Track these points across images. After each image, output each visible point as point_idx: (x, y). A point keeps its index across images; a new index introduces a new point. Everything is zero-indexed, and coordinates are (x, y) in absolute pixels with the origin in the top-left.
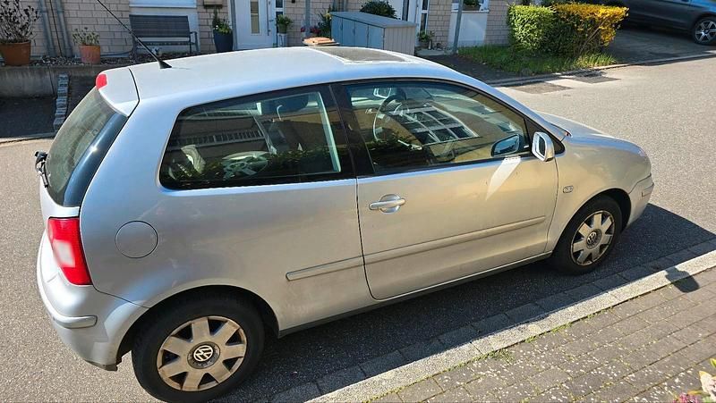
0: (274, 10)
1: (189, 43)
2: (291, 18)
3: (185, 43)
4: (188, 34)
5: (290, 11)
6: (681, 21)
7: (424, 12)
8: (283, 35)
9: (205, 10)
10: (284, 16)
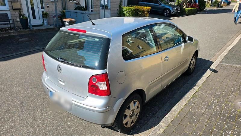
0: (41, 10)
1: (10, 24)
2: (48, 13)
3: (8, 24)
4: (9, 20)
5: (47, 10)
6: (160, 11)
7: (92, 10)
8: (46, 19)
9: (13, 11)
10: (45, 12)
